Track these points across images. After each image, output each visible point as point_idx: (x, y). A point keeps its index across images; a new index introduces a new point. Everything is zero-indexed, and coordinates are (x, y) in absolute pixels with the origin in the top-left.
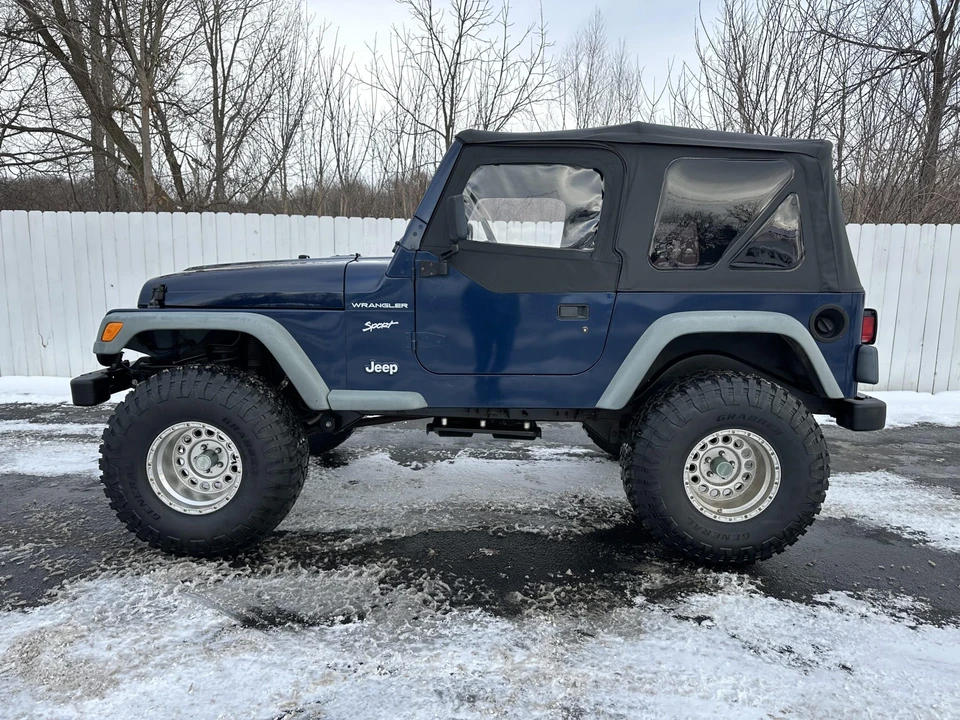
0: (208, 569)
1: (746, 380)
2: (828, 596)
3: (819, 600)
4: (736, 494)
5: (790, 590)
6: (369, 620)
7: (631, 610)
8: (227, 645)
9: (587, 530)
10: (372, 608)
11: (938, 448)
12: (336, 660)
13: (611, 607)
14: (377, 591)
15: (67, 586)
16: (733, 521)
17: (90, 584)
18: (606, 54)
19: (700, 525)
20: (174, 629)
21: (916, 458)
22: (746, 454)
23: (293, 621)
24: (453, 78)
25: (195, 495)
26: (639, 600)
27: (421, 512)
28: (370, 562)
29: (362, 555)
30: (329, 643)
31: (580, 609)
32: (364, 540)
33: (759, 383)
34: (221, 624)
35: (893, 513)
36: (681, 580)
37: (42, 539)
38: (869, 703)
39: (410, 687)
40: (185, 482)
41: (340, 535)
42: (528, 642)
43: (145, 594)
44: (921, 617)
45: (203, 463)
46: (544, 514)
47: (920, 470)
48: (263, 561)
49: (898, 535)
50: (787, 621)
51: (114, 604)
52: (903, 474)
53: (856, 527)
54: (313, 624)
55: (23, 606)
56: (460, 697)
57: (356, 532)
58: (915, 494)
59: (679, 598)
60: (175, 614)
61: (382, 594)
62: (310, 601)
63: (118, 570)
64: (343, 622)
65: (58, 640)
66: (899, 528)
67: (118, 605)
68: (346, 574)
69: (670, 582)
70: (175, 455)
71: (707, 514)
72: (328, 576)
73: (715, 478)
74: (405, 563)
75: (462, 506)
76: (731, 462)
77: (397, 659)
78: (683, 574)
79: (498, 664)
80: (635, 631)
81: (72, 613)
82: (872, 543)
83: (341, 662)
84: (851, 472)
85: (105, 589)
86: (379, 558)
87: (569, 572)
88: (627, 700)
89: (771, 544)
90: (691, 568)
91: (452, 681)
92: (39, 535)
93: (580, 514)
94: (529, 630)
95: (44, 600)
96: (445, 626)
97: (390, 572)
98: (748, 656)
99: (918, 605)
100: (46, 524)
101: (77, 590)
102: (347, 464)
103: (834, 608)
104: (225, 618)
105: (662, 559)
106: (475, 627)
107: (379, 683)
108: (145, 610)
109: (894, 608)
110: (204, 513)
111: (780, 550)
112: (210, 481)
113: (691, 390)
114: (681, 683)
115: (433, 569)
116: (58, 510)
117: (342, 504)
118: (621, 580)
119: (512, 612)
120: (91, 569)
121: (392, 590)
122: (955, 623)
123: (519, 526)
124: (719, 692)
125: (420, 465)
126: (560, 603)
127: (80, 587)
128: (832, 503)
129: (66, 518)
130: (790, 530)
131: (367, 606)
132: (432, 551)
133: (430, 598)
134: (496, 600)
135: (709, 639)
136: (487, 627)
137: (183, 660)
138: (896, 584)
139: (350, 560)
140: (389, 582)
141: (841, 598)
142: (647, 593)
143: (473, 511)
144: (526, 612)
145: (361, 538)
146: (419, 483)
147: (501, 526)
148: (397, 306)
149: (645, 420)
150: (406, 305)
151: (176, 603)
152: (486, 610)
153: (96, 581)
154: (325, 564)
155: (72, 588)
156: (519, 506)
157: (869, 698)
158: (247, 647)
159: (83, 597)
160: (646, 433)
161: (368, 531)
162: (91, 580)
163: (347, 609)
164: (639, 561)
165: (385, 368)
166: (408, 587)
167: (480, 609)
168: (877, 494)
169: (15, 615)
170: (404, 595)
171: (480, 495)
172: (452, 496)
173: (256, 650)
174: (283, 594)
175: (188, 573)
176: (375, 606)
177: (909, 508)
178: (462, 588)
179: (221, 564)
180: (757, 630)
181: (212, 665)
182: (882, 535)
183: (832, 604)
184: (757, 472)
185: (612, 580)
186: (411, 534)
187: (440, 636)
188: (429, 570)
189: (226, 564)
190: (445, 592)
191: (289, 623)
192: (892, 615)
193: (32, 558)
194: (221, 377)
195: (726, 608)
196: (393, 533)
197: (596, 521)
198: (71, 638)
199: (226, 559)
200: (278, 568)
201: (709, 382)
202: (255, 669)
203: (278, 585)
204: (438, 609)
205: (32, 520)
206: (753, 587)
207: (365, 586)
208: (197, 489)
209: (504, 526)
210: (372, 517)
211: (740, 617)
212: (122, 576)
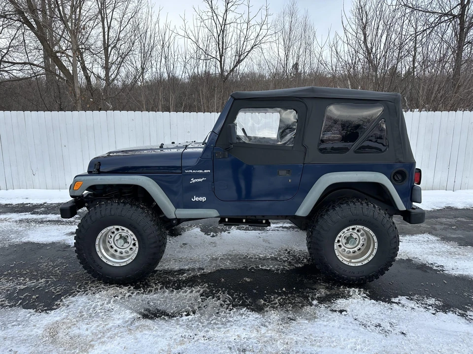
0: (124, 290)
1: (362, 204)
2: (398, 299)
3: (394, 301)
4: (358, 253)
5: (381, 296)
6: (197, 314)
7: (311, 308)
8: (137, 327)
9: (292, 267)
10: (198, 308)
11: (453, 221)
12: (185, 333)
13: (303, 306)
14: (200, 300)
15: (64, 300)
16: (356, 265)
17: (73, 299)
18: (298, 16)
19: (342, 268)
20: (114, 320)
21: (443, 227)
22: (362, 235)
23: (164, 315)
24: (223, 32)
25: (117, 257)
26: (315, 302)
27: (216, 259)
28: (195, 285)
29: (192, 282)
30: (181, 326)
31: (289, 307)
32: (192, 274)
33: (368, 205)
34: (133, 317)
35: (430, 256)
36: (333, 292)
37: (48, 277)
38: (412, 350)
39: (217, 345)
40: (112, 251)
41: (181, 272)
42: (267, 324)
43: (99, 303)
44: (438, 308)
45: (120, 243)
46: (272, 260)
47: (444, 233)
48: (149, 286)
49: (431, 267)
50: (379, 312)
51: (86, 309)
52: (436, 235)
53: (413, 264)
54: (173, 317)
55: (46, 310)
56: (239, 349)
57: (188, 270)
58: (441, 246)
59: (332, 301)
60: (113, 313)
61: (202, 301)
62: (171, 305)
63: (85, 291)
64: (186, 315)
65: (64, 327)
66: (432, 264)
67: (87, 309)
68: (186, 292)
69: (328, 293)
70: (107, 239)
71: (345, 263)
72: (178, 293)
73: (348, 246)
74: (211, 285)
75: (235, 256)
76: (356, 239)
77: (211, 333)
78: (334, 289)
79: (254, 334)
80: (313, 318)
81: (68, 313)
82: (419, 271)
83: (187, 334)
84: (412, 235)
85: (80, 301)
86: (199, 284)
87: (284, 289)
88: (309, 350)
89: (373, 275)
90: (338, 286)
91: (235, 342)
92: (46, 274)
93: (288, 259)
94: (267, 318)
95: (55, 307)
96: (230, 317)
97: (205, 290)
98: (362, 328)
99: (437, 303)
100: (49, 269)
101: (68, 302)
102: (181, 234)
103: (400, 305)
104: (135, 315)
105: (325, 282)
106: (244, 317)
107: (204, 344)
108: (100, 311)
109: (426, 304)
110: (122, 265)
111: (377, 278)
112: (123, 251)
113: (338, 209)
114: (333, 342)
115: (224, 289)
116: (53, 262)
117: (180, 256)
118: (307, 293)
119: (259, 309)
120: (73, 291)
121: (206, 299)
122: (452, 311)
123: (261, 266)
124: (349, 346)
125: (215, 234)
126: (280, 305)
127: (69, 300)
128: (403, 251)
129: (57, 266)
130: (382, 269)
131: (196, 307)
132: (223, 280)
133: (223, 303)
134: (252, 303)
135: (345, 321)
136: (249, 317)
137: (119, 335)
138: (428, 293)
139: (186, 284)
140: (205, 295)
141: (403, 299)
142: (318, 299)
143: (240, 258)
144: (266, 309)
145: (191, 273)
146: (214, 244)
147: (253, 266)
148: (205, 171)
149: (317, 221)
150: (209, 171)
151: (113, 308)
152: (248, 309)
153: (76, 297)
154: (176, 286)
155: (66, 301)
156: (261, 255)
157: (412, 347)
158: (146, 328)
159: (72, 305)
160: (317, 228)
161: (193, 270)
162: (73, 297)
163: (187, 309)
164: (315, 283)
165: (200, 199)
166: (213, 298)
167: (245, 308)
168: (423, 246)
169: (43, 314)
170: (212, 302)
171: (243, 250)
172: (230, 251)
173: (150, 329)
174: (159, 302)
175: (116, 293)
176: (200, 307)
177: (437, 253)
178: (237, 298)
179: (130, 288)
180: (366, 316)
181: (132, 336)
182: (424, 268)
183: (399, 303)
184: (367, 243)
185: (303, 293)
186: (213, 271)
187: (229, 321)
188: (222, 289)
189: (132, 288)
190: (229, 300)
191: (163, 316)
192: (425, 308)
193: (46, 286)
194: (128, 206)
195: (353, 306)
196: (205, 271)
197: (296, 263)
198: (70, 325)
199: (132, 285)
200: (155, 289)
201: (346, 205)
202: (151, 338)
203: (157, 298)
204: (227, 308)
205: (42, 266)
206: (365, 295)
207: (194, 298)
208: (118, 254)
209: (254, 266)
210: (195, 262)
211: (359, 310)
212: (87, 294)
